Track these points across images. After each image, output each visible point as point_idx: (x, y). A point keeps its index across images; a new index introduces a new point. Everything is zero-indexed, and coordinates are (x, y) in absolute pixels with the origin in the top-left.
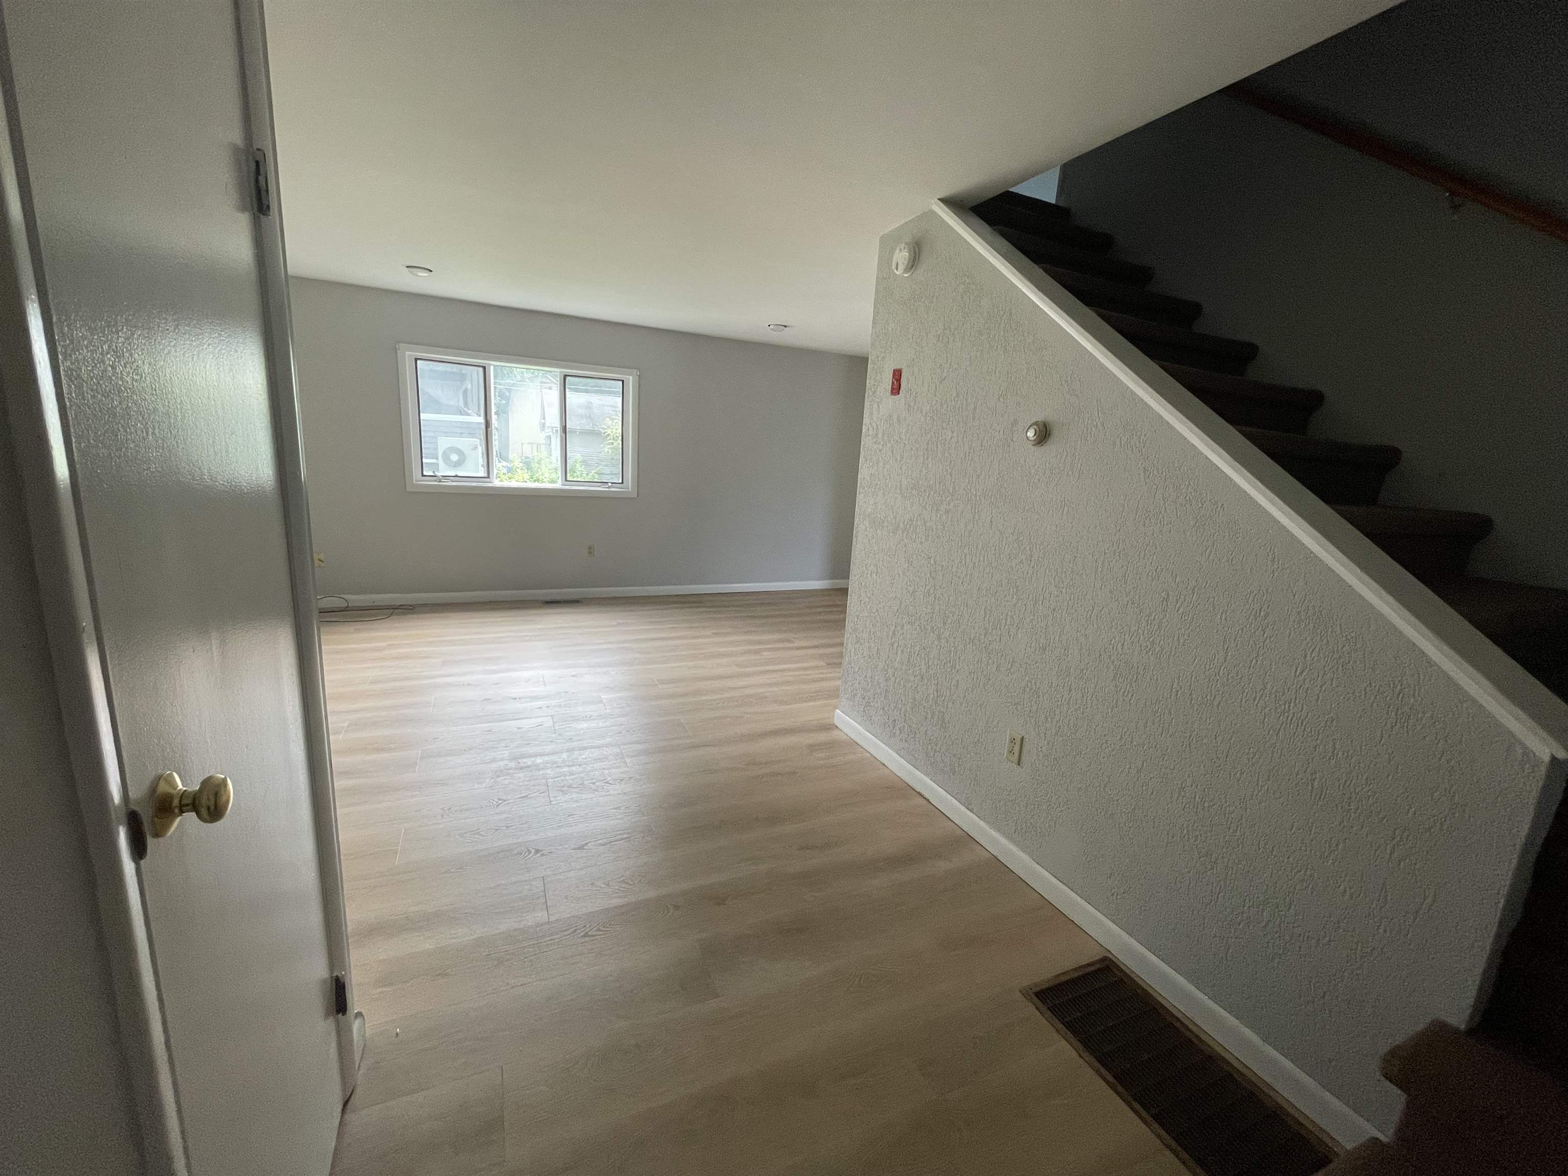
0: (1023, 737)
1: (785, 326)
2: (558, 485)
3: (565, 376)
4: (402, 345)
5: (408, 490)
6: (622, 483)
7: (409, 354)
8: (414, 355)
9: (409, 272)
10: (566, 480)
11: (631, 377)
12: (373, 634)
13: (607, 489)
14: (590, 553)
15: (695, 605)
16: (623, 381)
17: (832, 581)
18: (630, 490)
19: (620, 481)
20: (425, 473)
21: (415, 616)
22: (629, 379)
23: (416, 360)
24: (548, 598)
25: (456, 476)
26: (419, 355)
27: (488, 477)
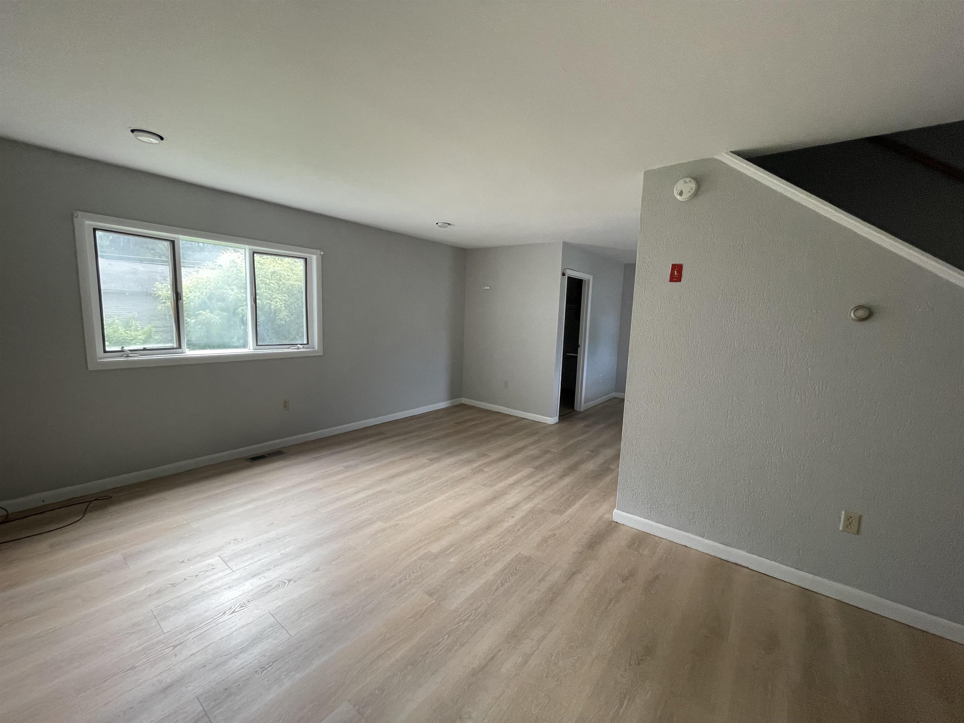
0: (860, 516)
1: (449, 224)
2: (250, 349)
3: (254, 253)
4: (82, 214)
5: (91, 368)
6: (308, 343)
7: (90, 223)
8: (92, 225)
10: (257, 345)
11: (315, 256)
13: (296, 350)
14: (285, 406)
16: (306, 260)
17: (452, 401)
18: (316, 349)
19: (305, 342)
20: (107, 349)
22: (311, 258)
23: (95, 230)
24: (251, 455)
25: (145, 349)
26: (97, 225)
27: (179, 348)
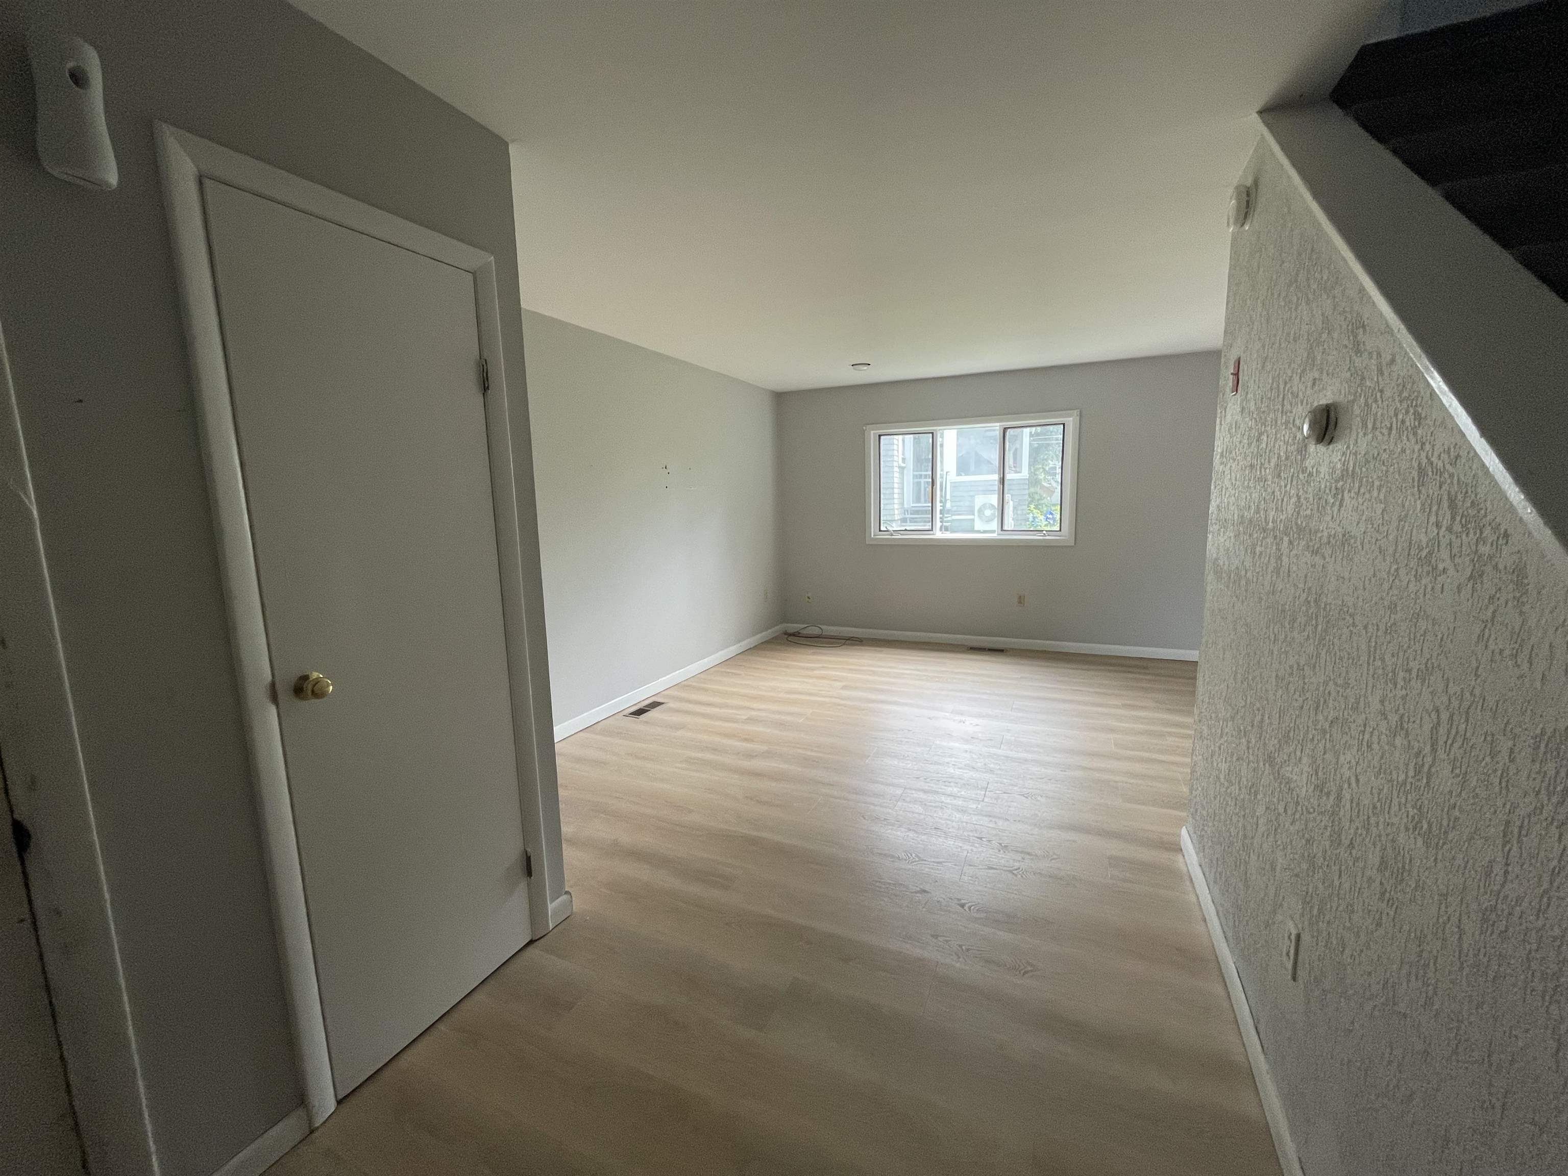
2: (995, 535)
3: (1004, 428)
4: (868, 427)
5: (867, 543)
6: (1060, 530)
7: (873, 433)
8: (878, 433)
9: (854, 369)
10: (1002, 530)
11: (1072, 419)
12: (819, 657)
13: (1041, 538)
14: (1020, 602)
15: (1124, 669)
16: (1064, 425)
18: (1066, 538)
19: (1058, 529)
20: (881, 528)
21: (863, 648)
22: (1070, 421)
23: (880, 436)
24: (975, 644)
25: (906, 530)
26: (881, 432)
27: (932, 530)
